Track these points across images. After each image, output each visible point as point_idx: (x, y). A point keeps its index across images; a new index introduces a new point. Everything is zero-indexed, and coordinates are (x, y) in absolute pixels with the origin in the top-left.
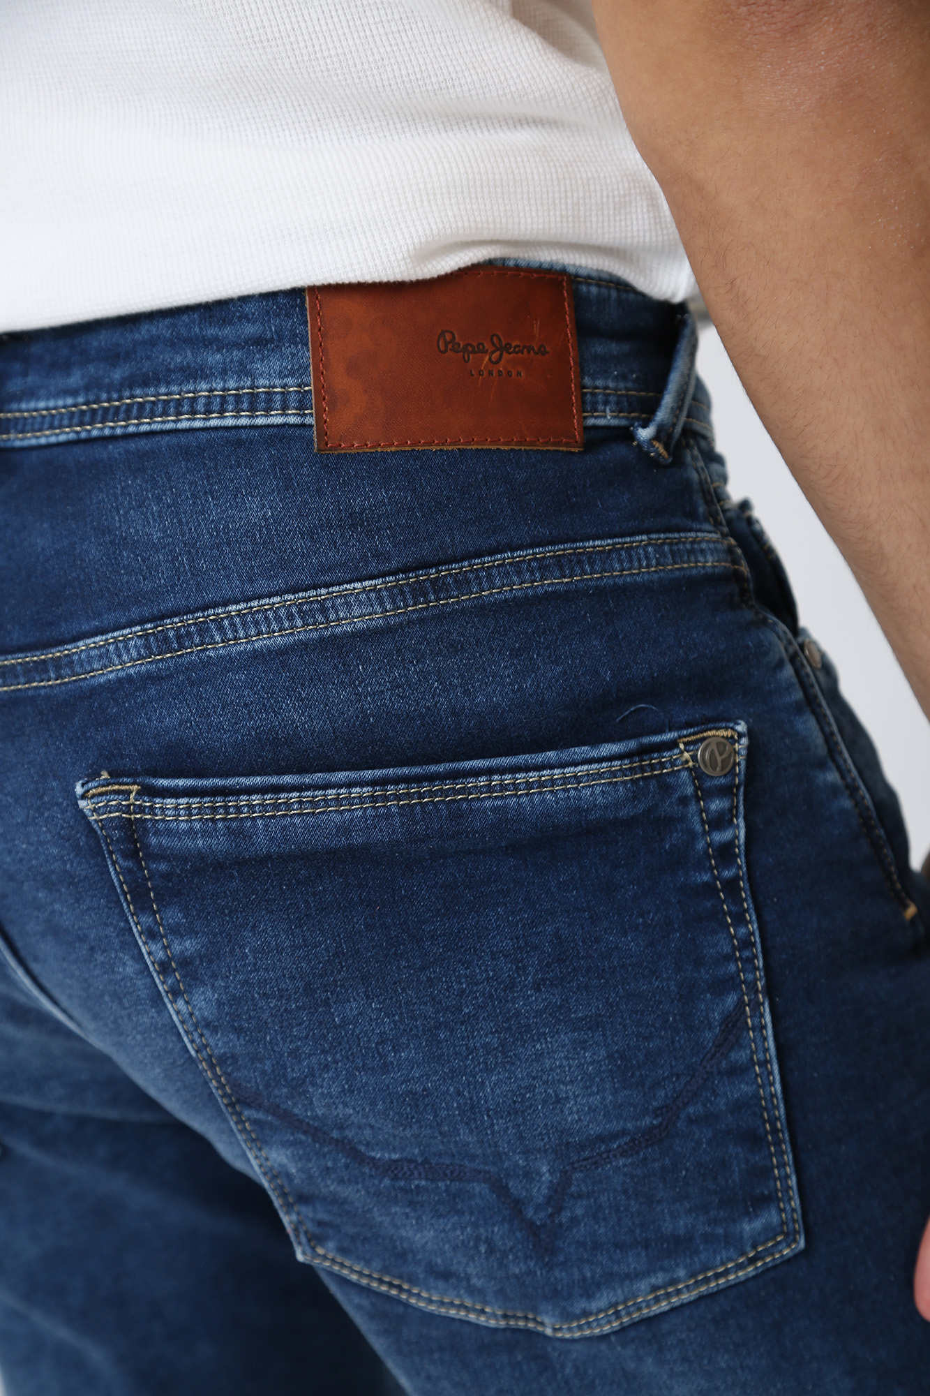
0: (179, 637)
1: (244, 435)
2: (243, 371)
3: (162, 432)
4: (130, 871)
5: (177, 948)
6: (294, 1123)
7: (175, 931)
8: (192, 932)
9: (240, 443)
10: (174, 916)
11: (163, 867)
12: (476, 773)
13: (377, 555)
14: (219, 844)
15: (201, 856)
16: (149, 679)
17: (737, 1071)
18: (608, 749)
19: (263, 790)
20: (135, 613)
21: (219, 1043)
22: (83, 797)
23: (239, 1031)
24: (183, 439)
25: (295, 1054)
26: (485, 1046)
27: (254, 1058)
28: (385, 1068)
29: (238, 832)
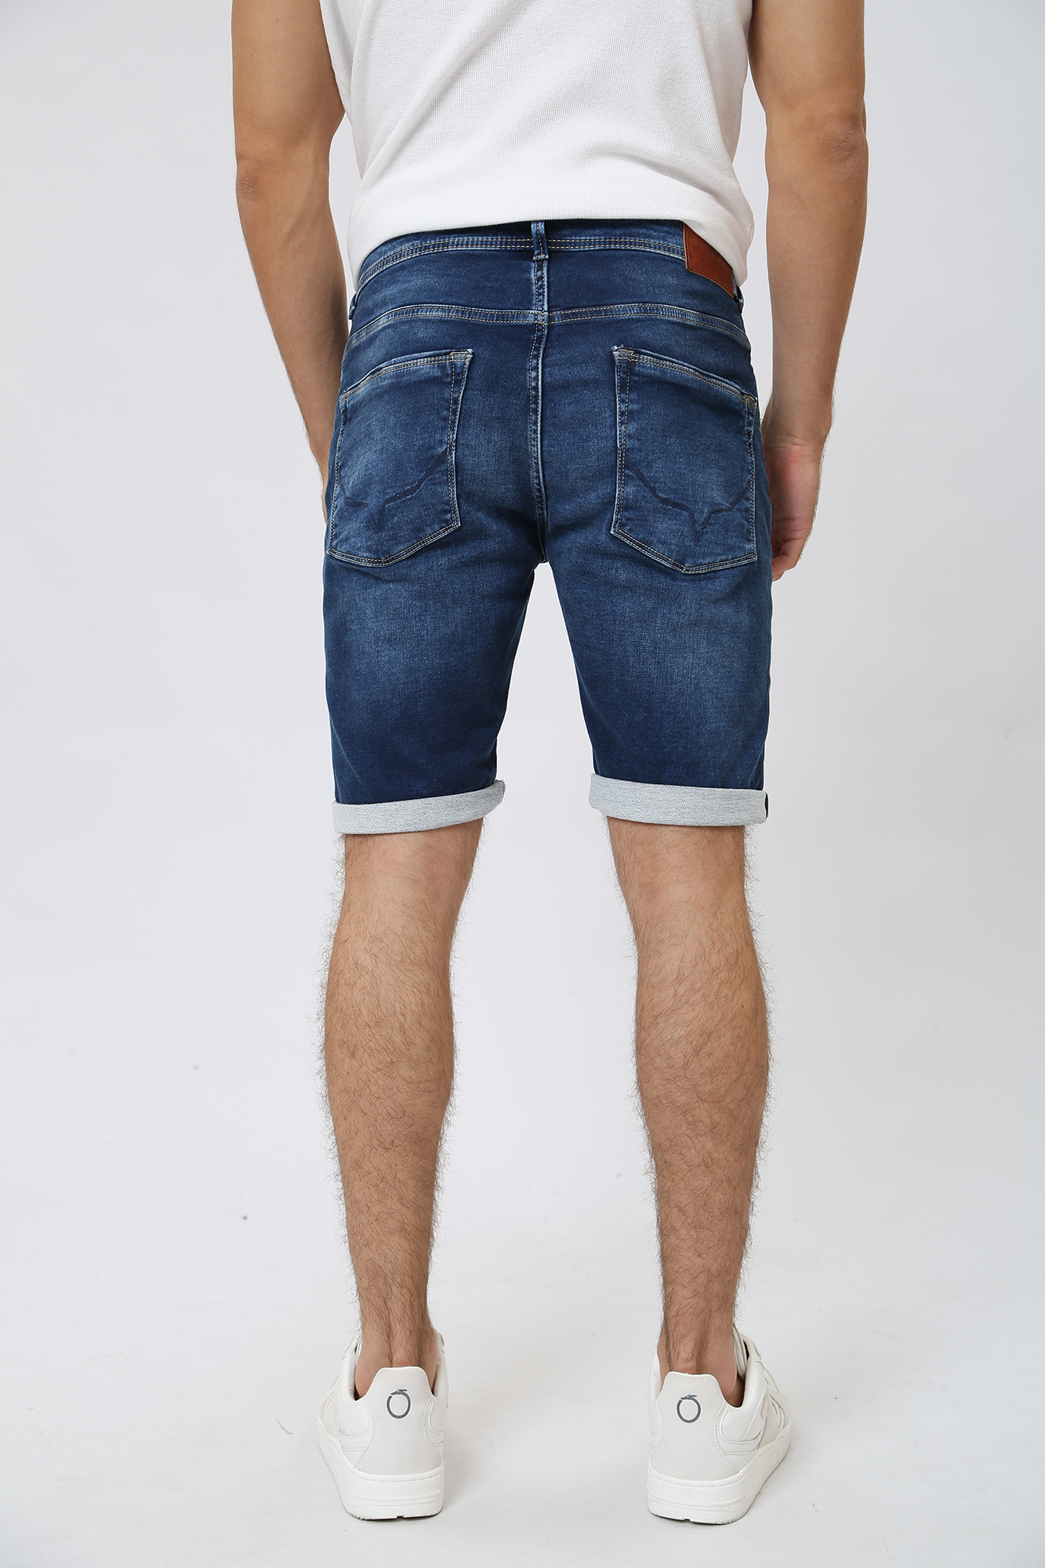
0: (650, 310)
1: (667, 258)
2: (664, 240)
3: (640, 251)
4: (624, 378)
5: (630, 407)
6: (641, 478)
7: (632, 401)
8: (638, 403)
9: (664, 260)
10: (634, 396)
11: (636, 378)
12: (714, 378)
13: (696, 305)
14: (657, 373)
15: (651, 376)
16: (639, 320)
17: (747, 499)
18: (737, 386)
19: (670, 361)
20: (635, 300)
21: (629, 443)
22: (616, 351)
23: (639, 440)
24: (647, 254)
25: (653, 451)
26: (700, 465)
27: (640, 450)
28: (676, 463)
29: (663, 371)
